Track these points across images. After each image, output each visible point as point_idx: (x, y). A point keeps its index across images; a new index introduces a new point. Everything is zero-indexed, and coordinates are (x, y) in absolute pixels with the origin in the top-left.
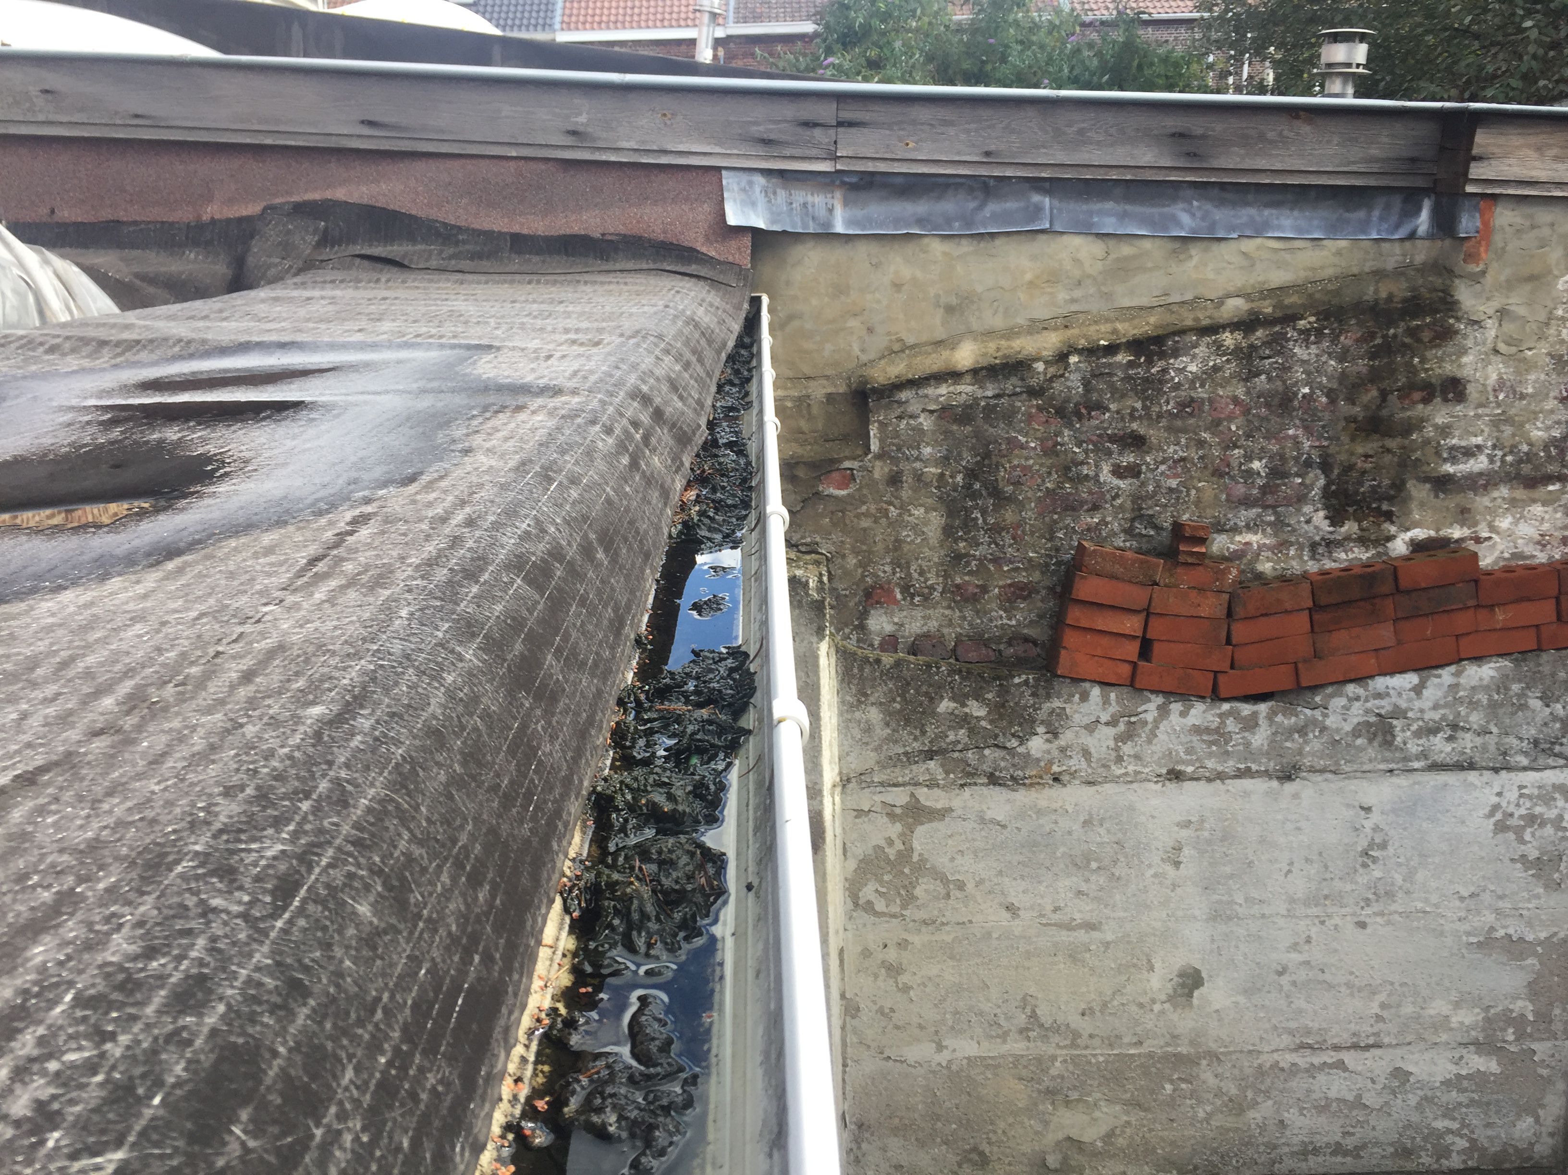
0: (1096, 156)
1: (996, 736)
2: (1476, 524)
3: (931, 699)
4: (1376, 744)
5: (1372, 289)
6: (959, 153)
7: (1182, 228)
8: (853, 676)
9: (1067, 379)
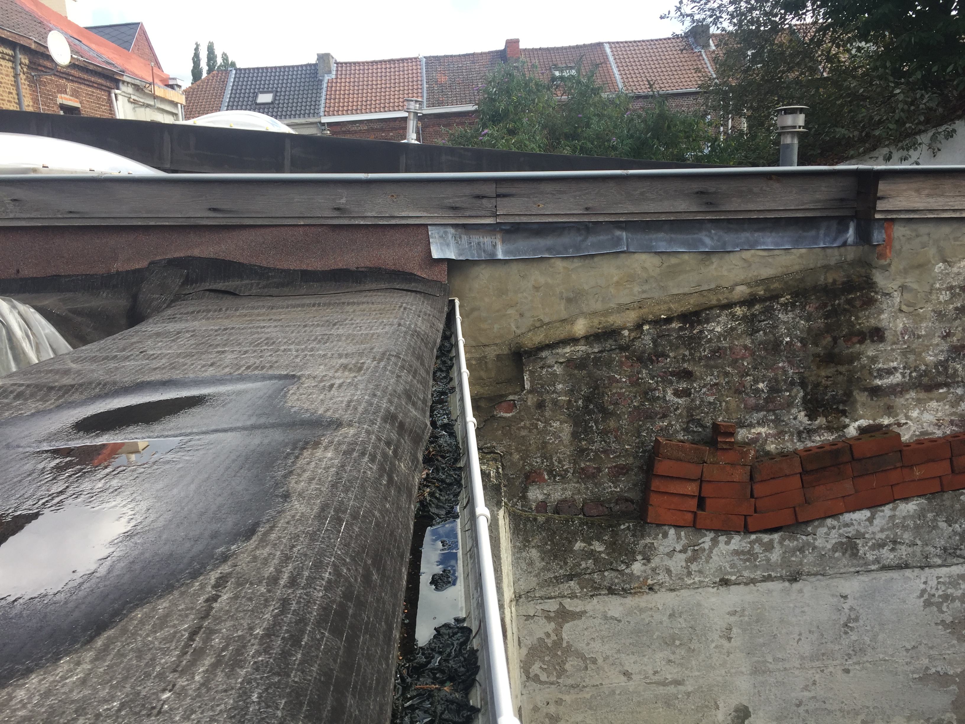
0: (652, 207)
1: (611, 563)
2: (897, 415)
3: (570, 542)
4: (847, 555)
5: (823, 277)
6: (570, 210)
7: (706, 246)
8: (520, 530)
9: (643, 339)
